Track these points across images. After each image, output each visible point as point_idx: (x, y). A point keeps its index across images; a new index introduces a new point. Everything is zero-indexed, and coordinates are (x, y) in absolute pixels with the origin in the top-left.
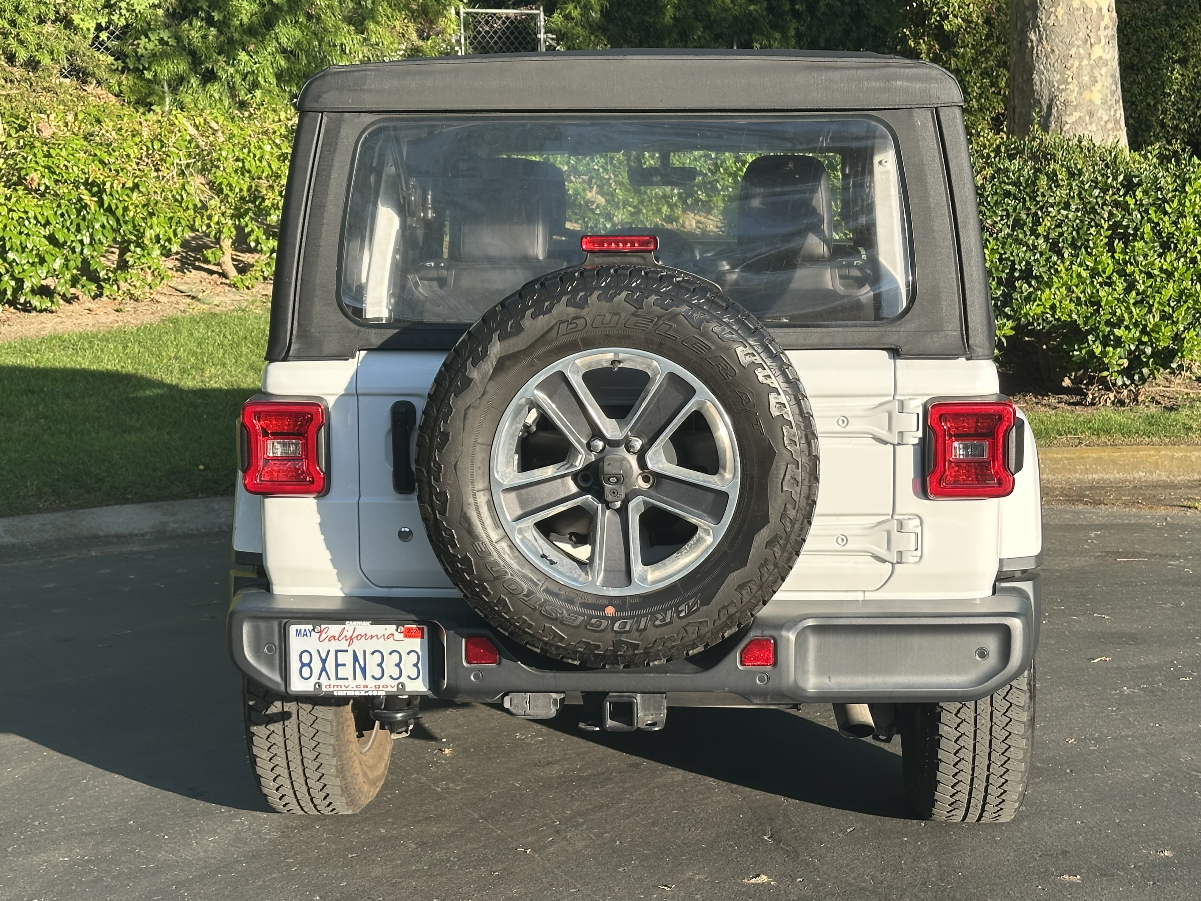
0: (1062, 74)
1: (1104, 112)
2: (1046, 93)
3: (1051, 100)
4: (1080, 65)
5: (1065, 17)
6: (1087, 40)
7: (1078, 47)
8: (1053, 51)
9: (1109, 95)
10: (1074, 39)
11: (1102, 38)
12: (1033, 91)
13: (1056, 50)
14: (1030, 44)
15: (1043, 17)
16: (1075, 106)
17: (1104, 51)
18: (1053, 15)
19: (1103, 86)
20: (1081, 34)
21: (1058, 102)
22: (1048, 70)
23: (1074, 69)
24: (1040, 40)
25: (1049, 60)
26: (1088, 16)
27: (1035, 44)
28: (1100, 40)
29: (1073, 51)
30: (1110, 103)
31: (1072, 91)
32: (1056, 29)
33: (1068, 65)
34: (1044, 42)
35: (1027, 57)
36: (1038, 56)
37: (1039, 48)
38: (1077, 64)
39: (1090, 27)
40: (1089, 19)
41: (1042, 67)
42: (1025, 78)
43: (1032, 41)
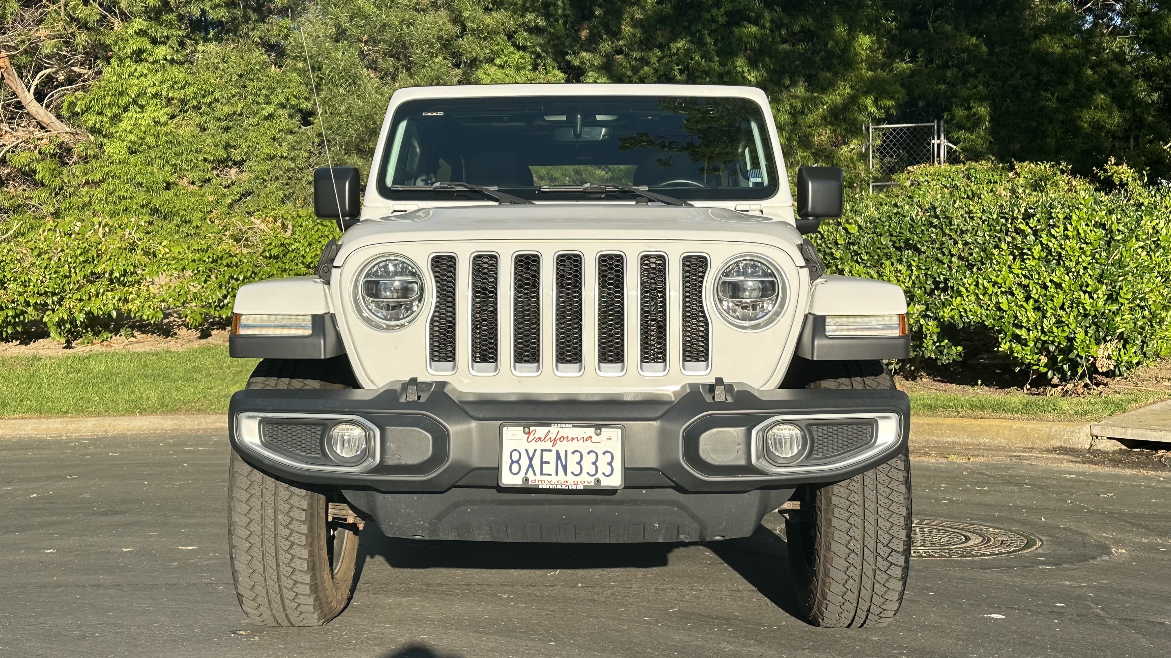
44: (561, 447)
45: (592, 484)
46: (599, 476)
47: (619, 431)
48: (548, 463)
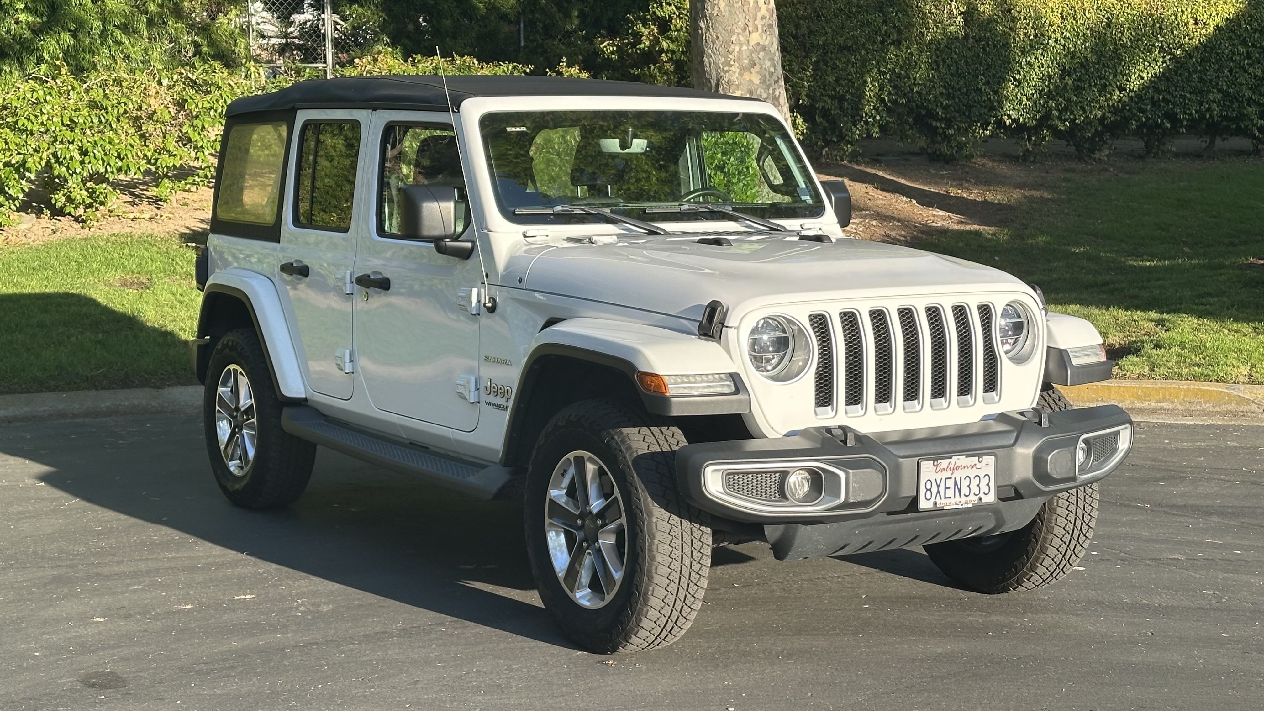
0: (726, 57)
1: (762, 91)
2: (714, 73)
3: (718, 80)
4: (740, 50)
5: (727, 9)
6: (746, 29)
7: (738, 34)
8: (718, 37)
9: (767, 76)
10: (734, 27)
11: (759, 26)
12: (705, 72)
13: (720, 37)
14: (700, 31)
15: (709, 8)
16: (736, 85)
17: (762, 38)
18: (716, 7)
19: (761, 68)
20: (740, 23)
21: (723, 82)
22: (715, 54)
23: (736, 54)
24: (708, 28)
25: (715, 45)
26: (746, 8)
27: (704, 32)
28: (757, 29)
29: (734, 38)
30: (768, 83)
31: (735, 72)
32: (719, 19)
33: (730, 50)
34: (711, 30)
35: (699, 42)
36: (706, 42)
37: (707, 35)
38: (737, 49)
39: (747, 17)
40: (746, 10)
41: (710, 51)
42: (699, 59)
43: (702, 29)
44: (958, 474)
45: (976, 502)
46: (981, 495)
47: (993, 457)
48: (949, 488)
